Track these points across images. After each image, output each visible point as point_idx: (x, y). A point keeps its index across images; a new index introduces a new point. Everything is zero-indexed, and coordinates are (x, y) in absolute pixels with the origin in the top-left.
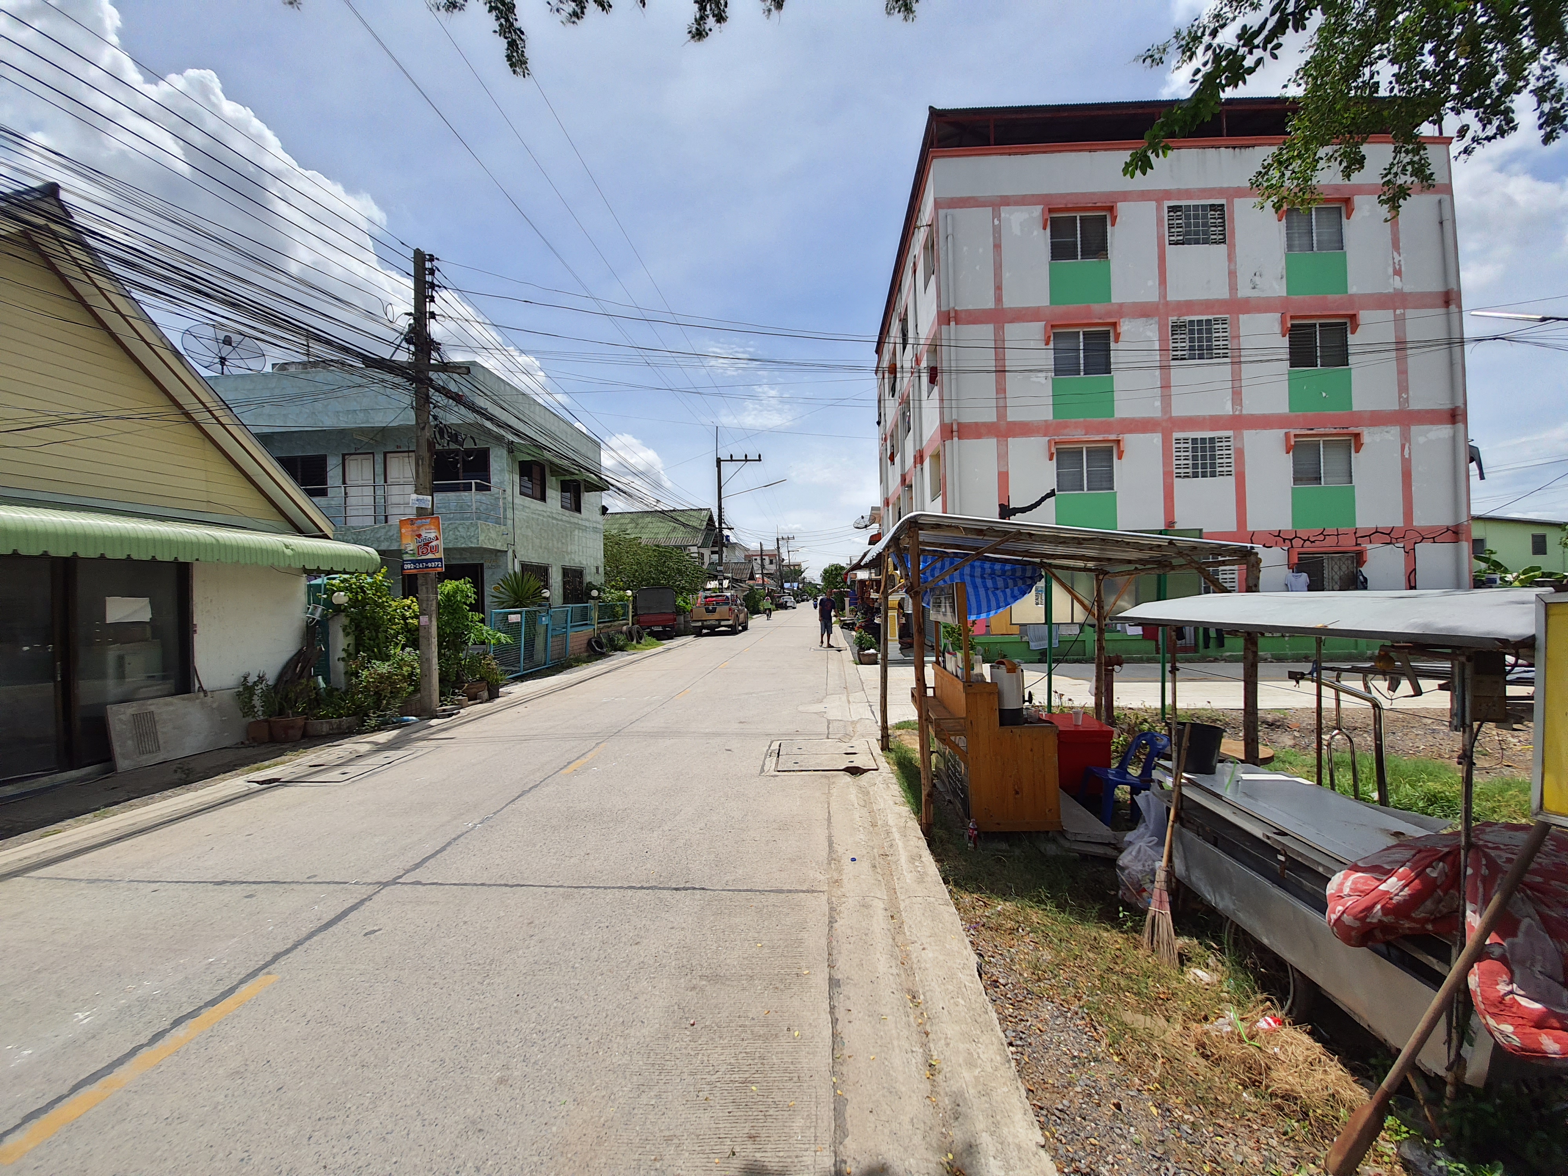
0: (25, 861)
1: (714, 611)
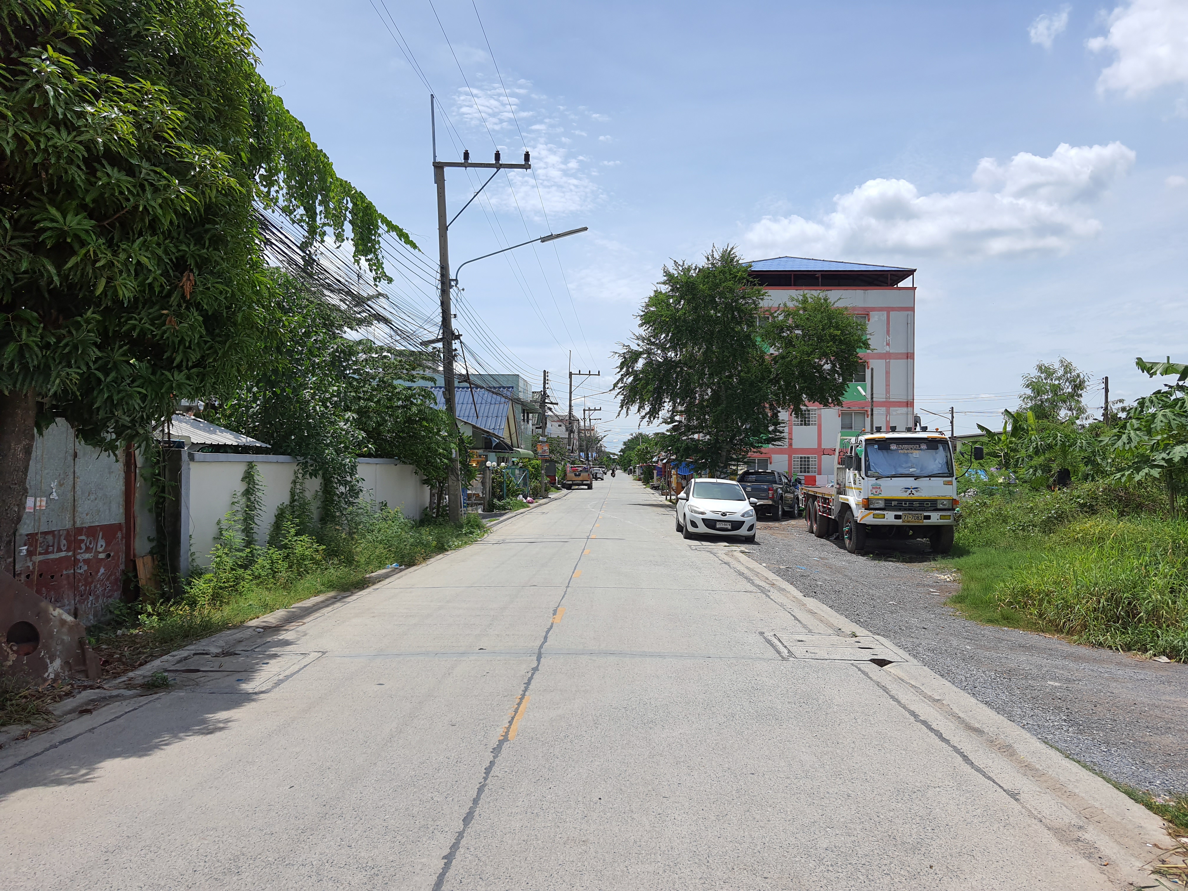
0: (514, 515)
1: (579, 475)
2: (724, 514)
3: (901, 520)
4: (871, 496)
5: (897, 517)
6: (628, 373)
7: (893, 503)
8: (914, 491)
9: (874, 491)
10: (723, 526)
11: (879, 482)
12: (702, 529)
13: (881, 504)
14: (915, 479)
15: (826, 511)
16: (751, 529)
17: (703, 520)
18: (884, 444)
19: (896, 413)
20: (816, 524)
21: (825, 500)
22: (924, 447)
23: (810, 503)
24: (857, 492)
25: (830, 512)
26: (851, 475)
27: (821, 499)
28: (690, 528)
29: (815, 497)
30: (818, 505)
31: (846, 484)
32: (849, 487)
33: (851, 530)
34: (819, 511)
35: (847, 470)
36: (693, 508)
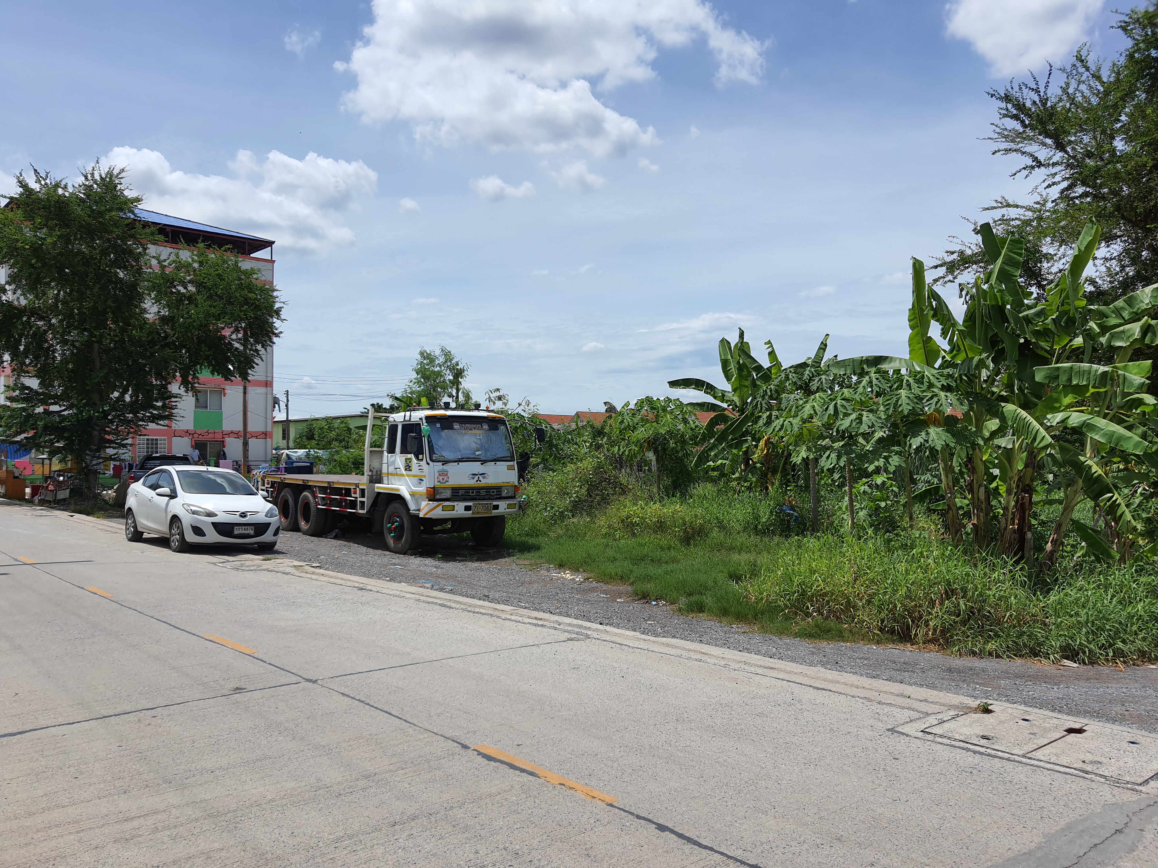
2: (243, 515)
3: (471, 512)
4: (437, 484)
5: (467, 508)
7: (461, 492)
8: (481, 478)
9: (441, 478)
10: (244, 532)
11: (445, 467)
12: (212, 537)
13: (448, 494)
14: (482, 464)
15: (338, 503)
16: (276, 533)
17: (213, 523)
18: (447, 422)
19: (255, 393)
20: (307, 521)
21: (337, 491)
22: (486, 427)
23: (287, 494)
24: (415, 480)
25: (353, 504)
26: (399, 459)
27: (323, 490)
28: (191, 538)
29: (305, 487)
30: (315, 497)
31: (384, 470)
32: (392, 474)
33: (401, 527)
34: (317, 504)
35: (385, 453)
36: (194, 508)
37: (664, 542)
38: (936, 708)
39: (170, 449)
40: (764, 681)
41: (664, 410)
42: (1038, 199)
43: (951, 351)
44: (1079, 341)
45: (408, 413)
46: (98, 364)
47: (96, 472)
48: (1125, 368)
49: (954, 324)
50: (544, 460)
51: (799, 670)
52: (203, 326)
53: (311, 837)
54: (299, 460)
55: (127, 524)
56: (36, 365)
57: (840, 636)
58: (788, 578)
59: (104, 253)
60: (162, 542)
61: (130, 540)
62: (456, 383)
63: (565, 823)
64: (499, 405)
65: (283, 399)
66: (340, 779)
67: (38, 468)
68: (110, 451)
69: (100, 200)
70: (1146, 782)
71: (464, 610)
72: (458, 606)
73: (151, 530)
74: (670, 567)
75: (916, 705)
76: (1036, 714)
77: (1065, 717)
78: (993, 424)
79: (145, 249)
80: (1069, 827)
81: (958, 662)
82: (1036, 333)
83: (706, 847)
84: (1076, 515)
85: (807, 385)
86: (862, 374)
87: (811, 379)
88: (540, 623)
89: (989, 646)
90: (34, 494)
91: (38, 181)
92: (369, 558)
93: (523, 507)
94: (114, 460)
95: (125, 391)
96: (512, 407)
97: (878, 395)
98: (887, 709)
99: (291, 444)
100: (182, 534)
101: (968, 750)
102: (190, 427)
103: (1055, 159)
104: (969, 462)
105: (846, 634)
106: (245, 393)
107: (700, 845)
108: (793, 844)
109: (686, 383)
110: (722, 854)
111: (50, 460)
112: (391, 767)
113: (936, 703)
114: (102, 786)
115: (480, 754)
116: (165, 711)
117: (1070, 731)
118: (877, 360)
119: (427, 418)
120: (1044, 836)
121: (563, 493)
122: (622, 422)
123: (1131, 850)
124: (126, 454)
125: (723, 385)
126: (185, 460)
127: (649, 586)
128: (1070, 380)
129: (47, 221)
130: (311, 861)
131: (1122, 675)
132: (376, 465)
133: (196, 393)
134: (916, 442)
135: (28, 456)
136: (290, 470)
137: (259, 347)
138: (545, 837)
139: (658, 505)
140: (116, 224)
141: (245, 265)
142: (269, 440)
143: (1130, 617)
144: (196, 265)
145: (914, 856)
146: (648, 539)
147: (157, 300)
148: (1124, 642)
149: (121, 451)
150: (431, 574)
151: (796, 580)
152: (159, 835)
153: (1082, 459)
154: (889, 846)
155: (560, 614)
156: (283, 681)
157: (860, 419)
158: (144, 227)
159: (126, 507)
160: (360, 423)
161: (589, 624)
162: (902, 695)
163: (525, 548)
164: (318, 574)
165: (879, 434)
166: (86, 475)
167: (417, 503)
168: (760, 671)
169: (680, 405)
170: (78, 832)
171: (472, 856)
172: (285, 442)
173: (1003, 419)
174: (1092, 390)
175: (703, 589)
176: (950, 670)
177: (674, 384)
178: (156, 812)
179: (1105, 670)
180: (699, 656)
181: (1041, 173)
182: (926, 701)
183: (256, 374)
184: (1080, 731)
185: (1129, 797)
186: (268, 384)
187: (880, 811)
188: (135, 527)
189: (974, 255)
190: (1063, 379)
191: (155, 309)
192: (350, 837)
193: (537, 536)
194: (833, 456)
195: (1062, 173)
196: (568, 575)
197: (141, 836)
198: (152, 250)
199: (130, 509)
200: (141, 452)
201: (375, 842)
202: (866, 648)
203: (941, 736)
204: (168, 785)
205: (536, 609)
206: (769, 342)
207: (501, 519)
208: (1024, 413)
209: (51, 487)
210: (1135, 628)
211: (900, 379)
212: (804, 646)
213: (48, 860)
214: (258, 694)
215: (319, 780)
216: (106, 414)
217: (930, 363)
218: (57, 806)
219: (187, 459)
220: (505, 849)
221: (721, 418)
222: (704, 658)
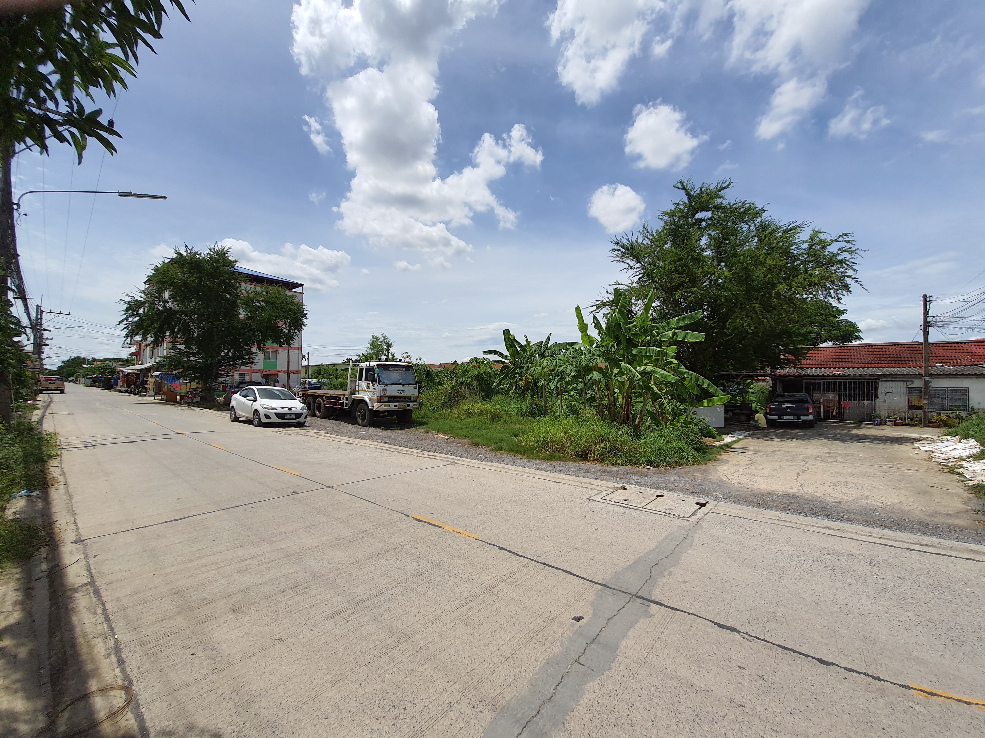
1: (54, 383)
2: (290, 409)
3: (397, 408)
4: (382, 395)
5: (396, 406)
6: (132, 315)
7: (393, 399)
8: (402, 392)
9: (384, 392)
10: (290, 417)
11: (385, 387)
12: (275, 419)
13: (387, 400)
14: (402, 386)
15: (335, 404)
16: (305, 418)
17: (275, 413)
18: (386, 367)
19: (293, 353)
20: (320, 412)
21: (335, 398)
22: (404, 369)
23: (310, 399)
24: (372, 393)
25: (342, 404)
26: (364, 384)
27: (327, 397)
28: (264, 420)
29: (319, 396)
30: (323, 401)
31: (357, 389)
32: (361, 391)
33: (365, 414)
34: (325, 404)
35: (357, 381)
36: (265, 406)
37: (483, 420)
38: (605, 489)
39: (251, 379)
40: (534, 480)
41: (482, 363)
42: (630, 282)
43: (601, 341)
44: (648, 338)
45: (368, 363)
46: (216, 338)
47: (214, 389)
48: (666, 349)
49: (603, 330)
50: (428, 384)
51: (547, 475)
52: (269, 322)
53: (339, 564)
54: (314, 383)
55: (231, 413)
56: (184, 338)
57: (560, 459)
58: (538, 435)
59: (220, 286)
60: (249, 422)
61: (232, 421)
62: (388, 350)
63: (458, 549)
64: (407, 360)
65: (306, 356)
66: (349, 534)
67: (183, 387)
68: (221, 379)
69: (217, 261)
70: (691, 516)
71: (398, 452)
72: (395, 450)
73: (243, 416)
74: (486, 431)
75: (597, 487)
76: (644, 489)
77: (655, 490)
78: (616, 371)
79: (240, 285)
80: (666, 538)
81: (607, 468)
82: (633, 334)
83: (521, 556)
84: (647, 408)
85: (543, 353)
86: (567, 349)
87: (544, 351)
88: (433, 457)
89: (619, 461)
90: (181, 400)
91: (186, 251)
92: (350, 429)
93: (420, 405)
94: (223, 383)
95: (229, 351)
96: (413, 360)
97: (573, 358)
98: (586, 490)
99: (310, 376)
100: (260, 418)
101: (620, 506)
102: (261, 368)
103: (636, 267)
104: (607, 386)
105: (562, 458)
106: (288, 353)
107: (519, 555)
108: (558, 552)
109: (490, 352)
110: (529, 559)
111: (190, 383)
112: (374, 527)
113: (604, 486)
114: (228, 544)
115: (414, 519)
116: (258, 505)
117: (658, 496)
118: (573, 343)
119: (377, 365)
120: (658, 542)
121: (438, 399)
122: (464, 368)
123: (691, 546)
124: (229, 380)
125: (506, 353)
126: (259, 384)
127: (478, 440)
128: (646, 353)
129: (190, 270)
130: (340, 576)
131: (670, 472)
132: (353, 386)
133: (264, 352)
134: (589, 377)
135: (178, 381)
136: (311, 388)
137: (296, 331)
138: (449, 556)
139: (480, 404)
140: (226, 273)
141: (289, 293)
142: (299, 374)
143: (671, 448)
144: (264, 293)
145: (608, 554)
146: (477, 420)
147: (245, 310)
148: (669, 458)
149: (227, 379)
150: (380, 436)
151: (542, 436)
152: (260, 567)
153: (650, 385)
154: (597, 550)
155: (441, 453)
156: (316, 488)
157: (566, 367)
158: (239, 274)
159: (231, 405)
160: (345, 367)
161: (455, 457)
162: (590, 484)
163: (421, 424)
164: (327, 436)
165: (573, 374)
166: (209, 390)
167: (373, 404)
168: (531, 475)
169: (489, 361)
170: (217, 569)
171: (417, 568)
172: (307, 375)
173: (620, 368)
174: (654, 358)
175: (501, 441)
176: (604, 472)
177: (485, 353)
178: (258, 556)
179: (663, 470)
180: (505, 470)
181: (631, 271)
182: (600, 485)
183: (294, 344)
184: (662, 496)
185: (686, 523)
186: (300, 349)
187: (591, 535)
188: (235, 415)
189: (607, 302)
190: (643, 353)
191: (244, 313)
192: (358, 562)
193: (427, 418)
194: (555, 382)
195: (639, 271)
196: (442, 436)
197: (251, 568)
198: (243, 286)
199: (233, 407)
200: (237, 380)
201: (370, 564)
202: (570, 464)
203: (609, 501)
204: (263, 542)
205: (430, 451)
206: (526, 336)
207: (411, 411)
208: (629, 366)
209: (190, 396)
210: (673, 452)
211: (582, 352)
212: (545, 464)
213: (202, 584)
214: (304, 494)
215: (339, 535)
216: (219, 362)
217: (591, 345)
218: (205, 556)
219: (260, 383)
220: (432, 563)
221: (506, 367)
222: (508, 471)
